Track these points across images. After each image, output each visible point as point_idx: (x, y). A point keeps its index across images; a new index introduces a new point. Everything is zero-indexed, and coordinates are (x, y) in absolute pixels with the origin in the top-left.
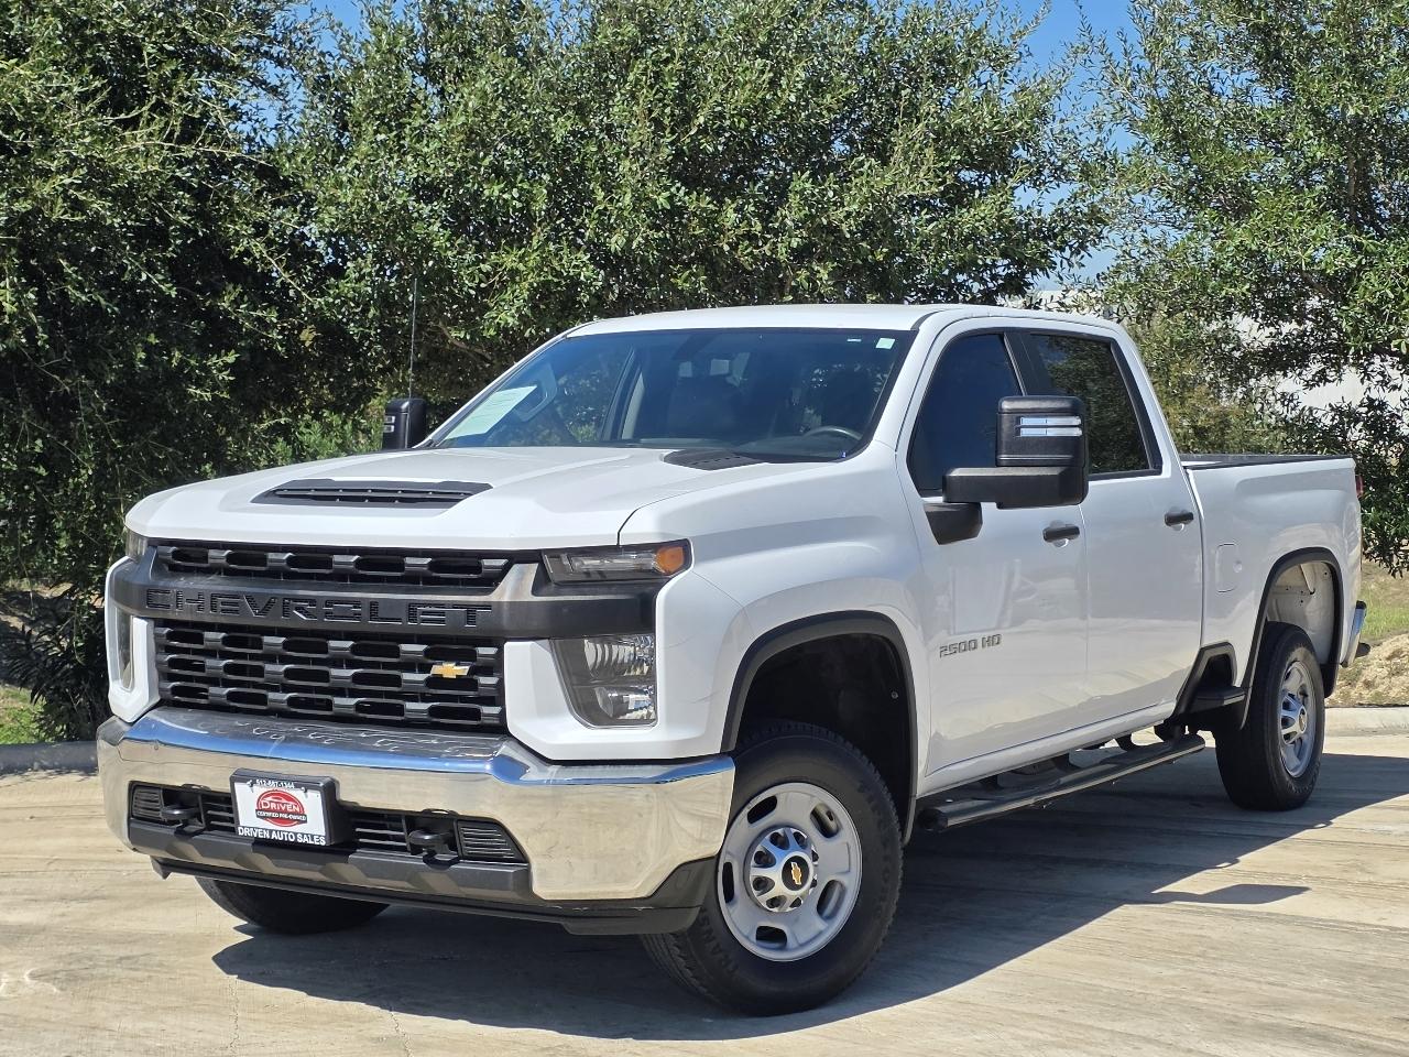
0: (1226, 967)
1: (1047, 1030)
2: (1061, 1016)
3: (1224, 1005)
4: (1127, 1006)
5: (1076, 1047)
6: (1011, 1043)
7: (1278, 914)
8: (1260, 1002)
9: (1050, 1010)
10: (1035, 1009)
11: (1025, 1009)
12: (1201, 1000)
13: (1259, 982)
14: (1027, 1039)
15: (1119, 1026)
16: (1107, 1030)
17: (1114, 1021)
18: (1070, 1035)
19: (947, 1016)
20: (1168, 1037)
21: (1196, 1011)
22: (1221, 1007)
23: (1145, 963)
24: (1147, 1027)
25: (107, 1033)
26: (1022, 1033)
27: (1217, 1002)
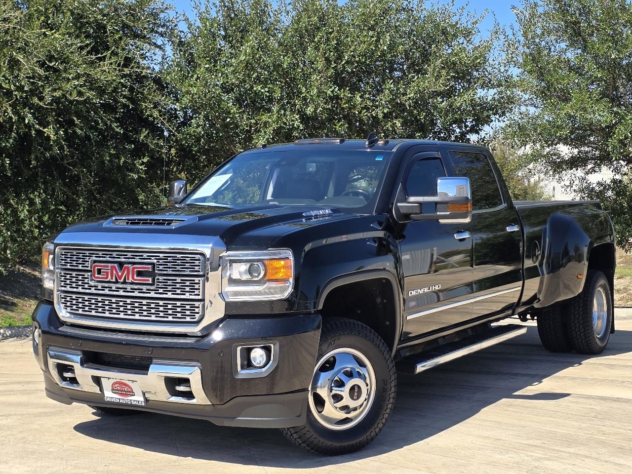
0: (608, 423)
1: (540, 452)
2: (544, 445)
3: (614, 440)
4: (571, 441)
5: (556, 460)
6: (526, 458)
7: (622, 399)
8: (630, 439)
9: (537, 442)
10: (531, 442)
11: (526, 442)
12: (603, 438)
13: (625, 429)
14: (532, 456)
15: (572, 450)
16: (566, 452)
17: (568, 448)
18: (551, 454)
19: (494, 446)
20: (594, 455)
21: (602, 443)
22: (613, 441)
23: (571, 421)
24: (583, 451)
25: (121, 455)
26: (529, 453)
27: (610, 439)
